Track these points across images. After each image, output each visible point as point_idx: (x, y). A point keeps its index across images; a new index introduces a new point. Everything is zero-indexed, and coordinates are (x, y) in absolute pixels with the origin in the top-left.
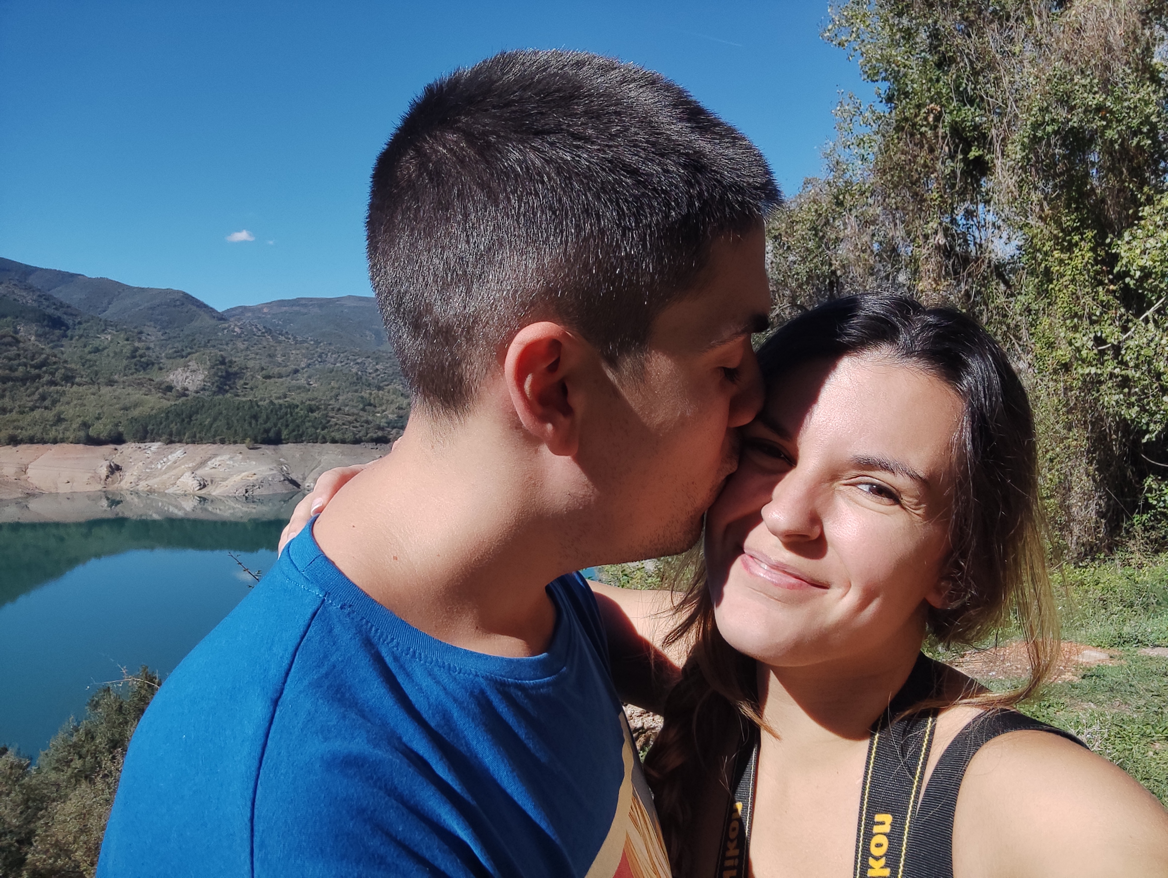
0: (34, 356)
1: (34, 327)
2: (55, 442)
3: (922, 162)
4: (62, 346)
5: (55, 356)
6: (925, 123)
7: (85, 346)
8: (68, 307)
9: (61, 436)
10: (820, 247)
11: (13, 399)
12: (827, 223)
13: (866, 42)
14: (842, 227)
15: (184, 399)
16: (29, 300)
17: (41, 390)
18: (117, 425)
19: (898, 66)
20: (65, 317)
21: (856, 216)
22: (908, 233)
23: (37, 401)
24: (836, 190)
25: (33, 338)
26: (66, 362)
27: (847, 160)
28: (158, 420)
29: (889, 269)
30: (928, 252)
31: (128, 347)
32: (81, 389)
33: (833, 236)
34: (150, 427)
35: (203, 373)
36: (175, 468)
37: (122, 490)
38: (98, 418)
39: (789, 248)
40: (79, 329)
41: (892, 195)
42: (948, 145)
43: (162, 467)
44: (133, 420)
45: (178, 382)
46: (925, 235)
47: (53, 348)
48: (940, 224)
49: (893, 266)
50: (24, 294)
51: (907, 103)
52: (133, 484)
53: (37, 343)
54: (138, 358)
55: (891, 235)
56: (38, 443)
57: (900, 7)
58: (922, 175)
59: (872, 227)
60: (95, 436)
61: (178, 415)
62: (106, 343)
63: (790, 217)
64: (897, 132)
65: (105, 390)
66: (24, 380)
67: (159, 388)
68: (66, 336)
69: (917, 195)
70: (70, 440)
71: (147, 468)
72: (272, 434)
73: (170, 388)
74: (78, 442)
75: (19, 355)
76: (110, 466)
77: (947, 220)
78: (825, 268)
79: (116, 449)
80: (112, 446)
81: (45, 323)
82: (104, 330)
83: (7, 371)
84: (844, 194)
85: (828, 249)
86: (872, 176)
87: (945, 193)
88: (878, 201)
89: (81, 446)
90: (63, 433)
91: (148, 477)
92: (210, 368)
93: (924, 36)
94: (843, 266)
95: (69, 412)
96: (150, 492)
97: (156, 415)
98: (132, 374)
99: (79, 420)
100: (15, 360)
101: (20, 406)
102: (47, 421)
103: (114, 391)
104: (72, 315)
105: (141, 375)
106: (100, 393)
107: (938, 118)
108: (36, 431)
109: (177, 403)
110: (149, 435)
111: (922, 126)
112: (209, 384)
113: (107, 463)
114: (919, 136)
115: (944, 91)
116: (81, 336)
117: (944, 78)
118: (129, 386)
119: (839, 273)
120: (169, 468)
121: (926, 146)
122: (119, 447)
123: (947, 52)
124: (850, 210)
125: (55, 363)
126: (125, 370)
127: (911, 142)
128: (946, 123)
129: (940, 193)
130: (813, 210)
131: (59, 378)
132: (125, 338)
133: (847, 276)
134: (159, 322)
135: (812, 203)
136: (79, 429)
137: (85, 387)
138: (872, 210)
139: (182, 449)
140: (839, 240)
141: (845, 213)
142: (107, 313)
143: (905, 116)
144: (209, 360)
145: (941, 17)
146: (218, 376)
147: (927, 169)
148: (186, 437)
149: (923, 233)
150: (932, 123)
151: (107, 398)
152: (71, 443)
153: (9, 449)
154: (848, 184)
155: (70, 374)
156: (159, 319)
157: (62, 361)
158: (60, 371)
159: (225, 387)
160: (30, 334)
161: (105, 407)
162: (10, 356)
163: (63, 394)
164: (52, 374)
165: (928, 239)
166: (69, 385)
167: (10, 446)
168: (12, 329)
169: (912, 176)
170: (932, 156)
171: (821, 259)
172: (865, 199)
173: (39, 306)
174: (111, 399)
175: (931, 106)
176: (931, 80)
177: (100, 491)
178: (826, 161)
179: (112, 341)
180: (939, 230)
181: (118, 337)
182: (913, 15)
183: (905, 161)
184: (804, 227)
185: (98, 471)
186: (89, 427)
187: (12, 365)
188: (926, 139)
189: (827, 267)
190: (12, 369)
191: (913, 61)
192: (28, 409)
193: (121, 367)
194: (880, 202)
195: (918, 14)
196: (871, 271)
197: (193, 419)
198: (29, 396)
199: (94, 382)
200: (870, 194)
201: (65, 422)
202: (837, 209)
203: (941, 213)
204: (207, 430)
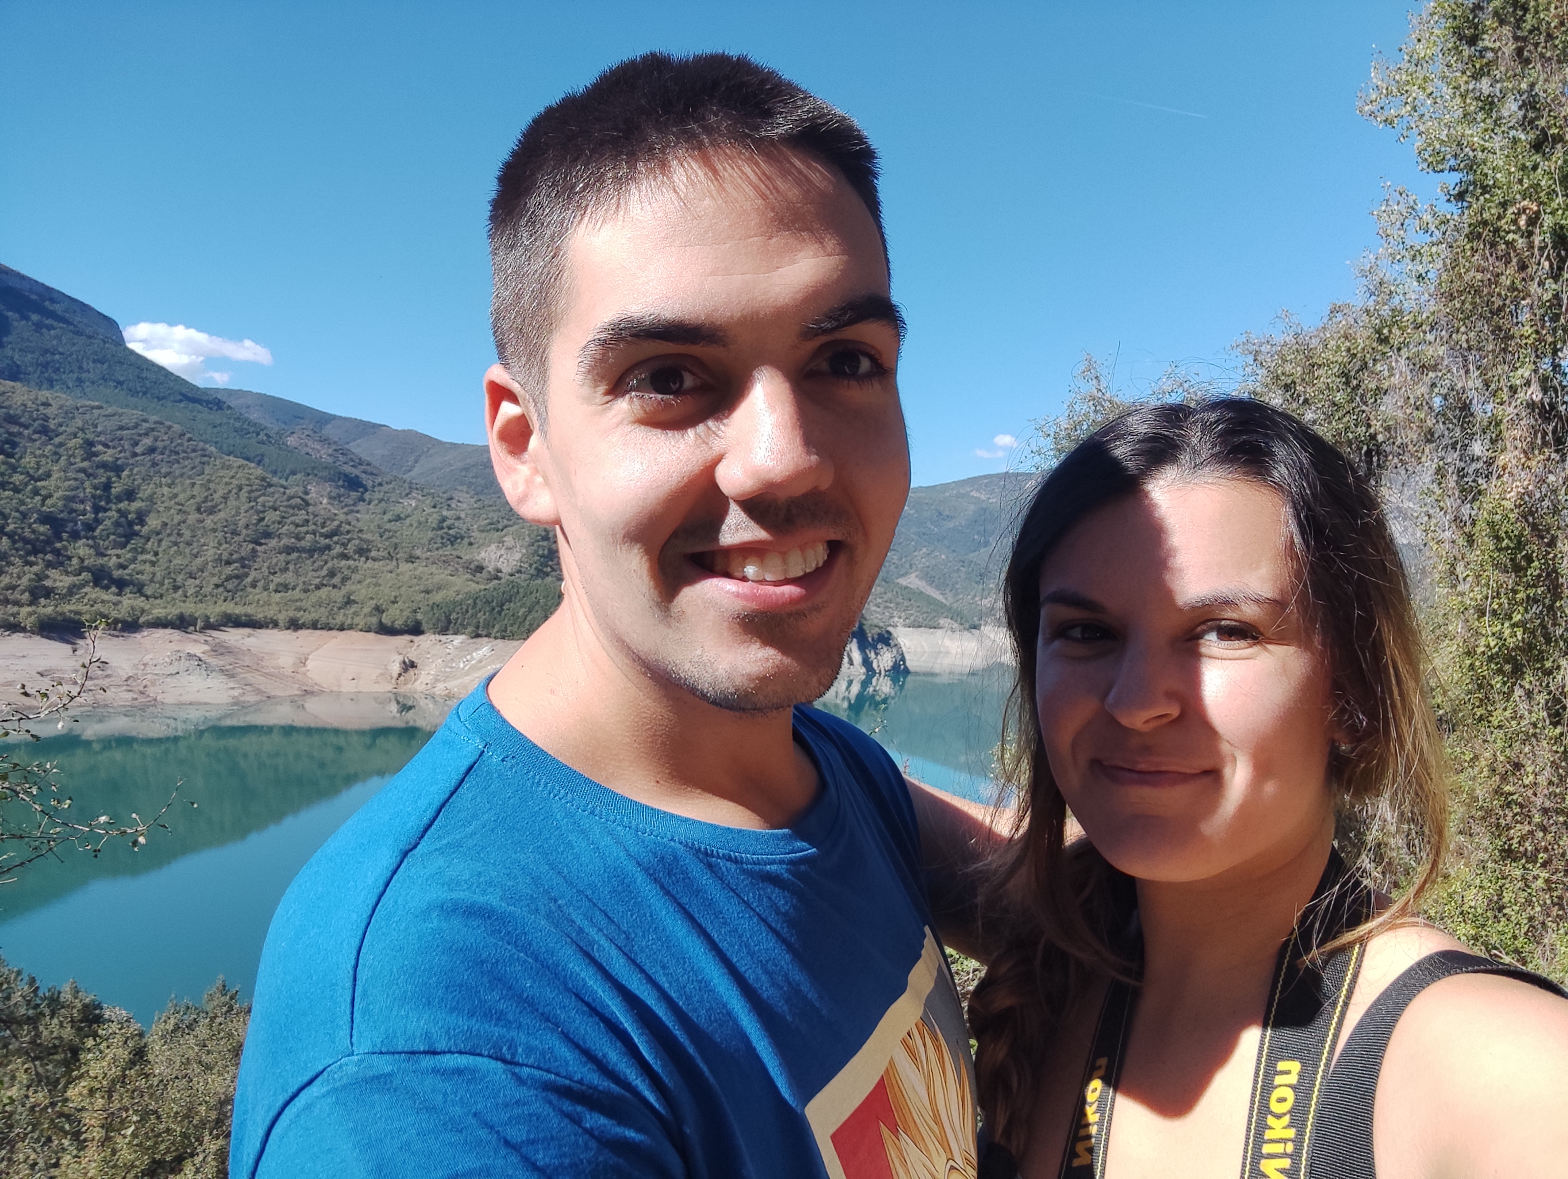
0: (324, 523)
1: (328, 487)
2: (342, 628)
3: (1508, 282)
4: (358, 512)
5: (349, 524)
6: (1513, 228)
7: (384, 513)
8: (368, 464)
9: (349, 621)
10: (1352, 400)
11: (296, 572)
12: (1364, 366)
13: (1427, 117)
14: (1386, 373)
15: (496, 582)
16: (324, 454)
17: (330, 565)
18: (415, 611)
19: (1474, 150)
20: (363, 476)
21: (1408, 358)
22: (1487, 385)
23: (324, 577)
24: (1377, 321)
25: (325, 501)
26: (361, 531)
27: (1395, 280)
28: (465, 607)
29: (1458, 432)
30: (1516, 411)
31: (435, 516)
32: (377, 565)
33: (1373, 386)
34: (454, 616)
35: (520, 551)
36: (480, 669)
37: (416, 692)
38: (394, 602)
39: (1306, 401)
40: (379, 491)
41: (1463, 329)
42: (1548, 258)
43: (465, 666)
44: (436, 606)
45: (490, 562)
46: (1511, 387)
47: (347, 514)
48: (1535, 371)
49: (1463, 429)
50: (318, 447)
51: (1486, 200)
52: (429, 686)
53: (329, 507)
54: (446, 530)
55: (1460, 385)
56: (322, 629)
57: (1478, 66)
58: (1508, 302)
59: (1432, 375)
60: (389, 624)
61: (488, 602)
62: (409, 510)
63: (1308, 358)
64: (1470, 241)
65: (405, 567)
66: (311, 552)
67: (467, 568)
68: (364, 501)
69: (1500, 330)
70: (360, 627)
71: (447, 666)
73: (480, 569)
74: (369, 630)
75: (307, 521)
76: (404, 662)
77: (1545, 365)
78: (1361, 430)
79: (412, 641)
80: (408, 637)
81: (341, 483)
82: (407, 495)
83: (293, 540)
84: (1390, 327)
85: (1365, 403)
86: (1432, 302)
87: (1543, 327)
88: (1441, 338)
89: (371, 635)
90: (352, 618)
91: (447, 677)
92: (529, 546)
93: (1514, 107)
94: (1388, 429)
95: (361, 592)
96: (449, 697)
97: (462, 600)
98: (437, 549)
99: (372, 603)
100: (302, 526)
101: (304, 583)
102: (335, 602)
103: (415, 569)
104: (372, 474)
105: (448, 550)
106: (399, 571)
107: (1533, 221)
108: (321, 614)
109: (487, 587)
110: (452, 625)
111: (1508, 233)
112: (526, 565)
113: (401, 658)
114: (1504, 246)
115: (1543, 183)
116: (381, 500)
117: (1544, 165)
118: (434, 563)
119: (1380, 438)
120: (474, 668)
121: (1515, 260)
122: (416, 639)
123: (1549, 128)
124: (1399, 349)
125: (348, 532)
126: (429, 544)
127: (1491, 255)
128: (1545, 228)
129: (1535, 328)
130: (1343, 349)
131: (351, 551)
132: (432, 504)
133: (1394, 443)
134: (473, 488)
135: (1342, 339)
136: (371, 615)
137: (381, 562)
138: (1431, 350)
139: (490, 645)
140: (1382, 392)
141: (1391, 353)
142: (412, 473)
143: (1483, 219)
144: (529, 535)
145: (1541, 78)
146: (538, 555)
147: (1516, 293)
148: (495, 630)
149: (1509, 384)
150: (1524, 228)
151: (406, 578)
152: (361, 630)
153: (288, 635)
154: (1397, 312)
155: (365, 546)
156: (473, 483)
157: (357, 530)
158: (353, 542)
159: (545, 569)
160: (322, 496)
161: (403, 589)
162: (297, 521)
163: (355, 570)
164: (345, 545)
165: (1515, 392)
166: (363, 559)
167: (289, 631)
168: (302, 489)
169: (1493, 302)
170: (1523, 275)
171: (1355, 417)
172: (1421, 334)
173: (335, 462)
174: (410, 578)
175: (1522, 204)
176: (1523, 168)
177: (390, 692)
178: (1364, 281)
179: (416, 508)
180: (1533, 381)
181: (423, 503)
182: (1497, 77)
183: (1482, 281)
184: (1330, 372)
185: (389, 668)
186: (383, 612)
187: (299, 533)
188: (1515, 251)
189: (1364, 429)
190: (298, 538)
191: (1497, 143)
192: (313, 587)
193: (425, 541)
194: (1445, 339)
195: (1506, 75)
196: (1430, 437)
197: (505, 608)
198: (316, 571)
199: (392, 557)
200: (1429, 327)
201: (356, 605)
202: (1379, 348)
203: (1537, 356)
204: (521, 623)
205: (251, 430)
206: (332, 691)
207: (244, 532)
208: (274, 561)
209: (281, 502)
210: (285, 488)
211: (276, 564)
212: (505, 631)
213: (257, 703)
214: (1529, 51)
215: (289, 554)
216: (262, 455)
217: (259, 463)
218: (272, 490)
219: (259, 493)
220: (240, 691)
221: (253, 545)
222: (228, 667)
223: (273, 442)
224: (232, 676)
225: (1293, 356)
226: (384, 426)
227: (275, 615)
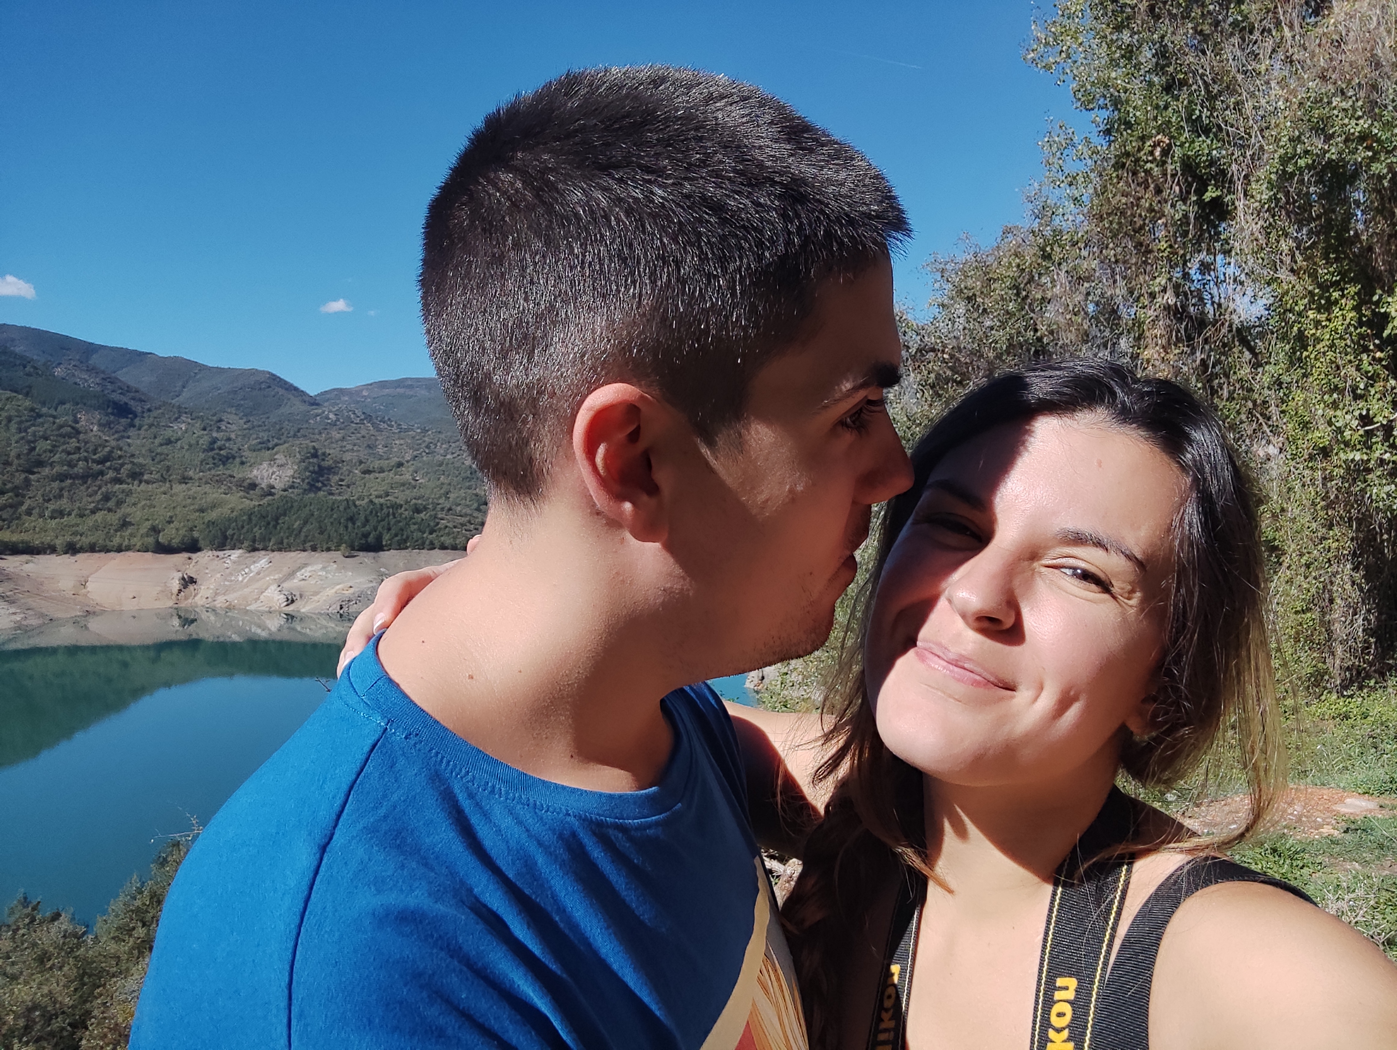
0: (96, 449)
1: (97, 416)
2: (119, 550)
3: (1147, 205)
4: (128, 437)
5: (121, 449)
6: (1150, 158)
7: (155, 437)
8: (137, 391)
9: (126, 543)
10: (1022, 309)
11: (71, 499)
12: (1031, 280)
13: (1079, 63)
14: (1049, 285)
15: (270, 497)
16: (91, 383)
17: (104, 489)
18: (191, 530)
19: (1118, 91)
20: (132, 402)
21: (1067, 272)
22: (1131, 293)
23: (98, 502)
24: (1042, 240)
25: (95, 428)
26: (133, 456)
27: (1056, 203)
28: (240, 523)
29: (1107, 333)
30: (1155, 314)
31: (205, 438)
32: (150, 487)
33: (1039, 296)
34: (229, 532)
35: (292, 468)
36: (258, 580)
37: (197, 606)
38: (170, 522)
39: (985, 310)
40: (149, 417)
41: (1111, 245)
42: (1178, 184)
43: (244, 579)
44: (212, 523)
45: (262, 479)
46: (1151, 293)
47: (118, 440)
48: (1170, 279)
49: (1112, 330)
50: (86, 376)
51: (1129, 135)
52: (210, 600)
53: (100, 433)
54: (217, 451)
55: (1109, 293)
56: (100, 551)
57: (1119, 19)
58: (1147, 221)
59: (1086, 285)
60: (166, 543)
61: (263, 517)
62: (180, 433)
63: (986, 274)
64: (1116, 170)
65: (178, 488)
66: (84, 478)
67: (240, 486)
68: (134, 426)
69: (1142, 245)
70: (137, 547)
71: (226, 580)
72: (371, 539)
73: (253, 486)
74: (146, 550)
75: (79, 448)
76: (183, 579)
77: (1177, 274)
78: (1030, 334)
79: (190, 559)
80: (186, 555)
81: (110, 410)
82: (176, 419)
83: (65, 468)
84: (1052, 245)
85: (1033, 311)
86: (1086, 223)
87: (1175, 242)
88: (1094, 253)
89: (149, 555)
90: (129, 540)
91: (227, 591)
92: (300, 462)
93: (1149, 54)
94: (1052, 332)
95: (136, 514)
96: (230, 609)
97: (237, 517)
98: (210, 469)
99: (148, 524)
100: (74, 453)
101: (79, 508)
102: (111, 525)
103: (189, 490)
104: (141, 401)
105: (221, 470)
106: (173, 492)
107: (1166, 152)
108: (98, 537)
109: (261, 503)
110: (229, 541)
111: (1146, 162)
112: (298, 481)
113: (180, 575)
114: (1143, 174)
115: (1173, 120)
116: (151, 426)
117: (1174, 104)
118: (207, 483)
119: (1045, 340)
120: (251, 580)
121: (1152, 186)
122: (193, 556)
123: (1177, 73)
124: (1060, 264)
125: (120, 457)
126: (201, 465)
127: (1133, 181)
128: (1176, 158)
129: (1169, 243)
130: (1014, 265)
131: (124, 475)
132: (202, 426)
133: (1056, 344)
134: (241, 409)
135: (1013, 257)
136: (147, 535)
137: (154, 485)
138: (1086, 264)
139: (268, 557)
140: (1047, 301)
141: (1053, 268)
142: (181, 398)
143: (1126, 150)
144: (299, 452)
145: (1169, 31)
146: (310, 472)
147: (1153, 214)
148: (271, 544)
149: (1149, 291)
150: (1159, 158)
151: (180, 498)
152: (138, 551)
153: (67, 559)
154: (1057, 233)
155: (138, 470)
156: (242, 405)
157: (128, 455)
158: (126, 466)
159: (317, 484)
160: (92, 424)
161: (179, 509)
162: (69, 449)
163: (129, 493)
164: (117, 470)
165: (1154, 298)
166: (136, 482)
167: (68, 555)
168: (71, 418)
169: (1135, 222)
170: (1159, 198)
171: (1025, 324)
172: (1078, 251)
173: (103, 391)
174: (185, 499)
175: (1157, 138)
176: (1157, 107)
177: (171, 608)
178: (1030, 206)
179: (186, 431)
180: (1169, 287)
181: (193, 426)
182: (1135, 29)
183: (1126, 204)
184: (1003, 285)
185: (168, 585)
186: (159, 532)
187: (71, 460)
188: (1152, 178)
189: (1032, 333)
190: (71, 465)
191: (1136, 84)
192: (88, 511)
193: (197, 462)
194: (1096, 255)
195: (1142, 27)
196: (1086, 337)
197: (280, 521)
198: (90, 496)
199: (165, 479)
200: (1083, 245)
201: (132, 527)
202: (1044, 264)
203: (1171, 267)
204: (296, 535)
205: (18, 362)
206: (114, 611)
207: (16, 462)
208: (48, 489)
209: (52, 431)
210: (55, 417)
211: (51, 492)
212: (282, 543)
213: (40, 626)
214: (1159, 8)
215: (62, 481)
216: (30, 387)
217: (27, 395)
218: (41, 420)
219: (29, 423)
220: (23, 615)
221: (27, 475)
222: (8, 594)
223: (40, 373)
224: (12, 602)
225: (973, 273)
226: (151, 353)
227: (52, 540)
